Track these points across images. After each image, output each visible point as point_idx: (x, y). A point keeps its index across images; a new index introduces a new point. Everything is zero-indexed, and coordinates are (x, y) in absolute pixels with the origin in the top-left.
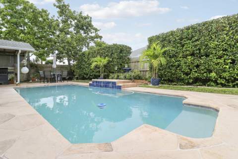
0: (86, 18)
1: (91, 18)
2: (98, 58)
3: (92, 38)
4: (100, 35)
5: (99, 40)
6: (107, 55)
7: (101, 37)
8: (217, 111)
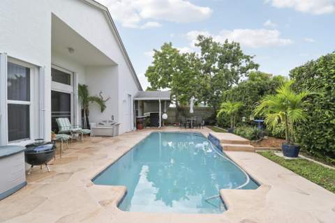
0: (231, 47)
1: (238, 44)
2: (228, 104)
3: (243, 70)
4: (255, 63)
5: (254, 70)
6: (240, 99)
7: (257, 66)
8: (226, 209)
